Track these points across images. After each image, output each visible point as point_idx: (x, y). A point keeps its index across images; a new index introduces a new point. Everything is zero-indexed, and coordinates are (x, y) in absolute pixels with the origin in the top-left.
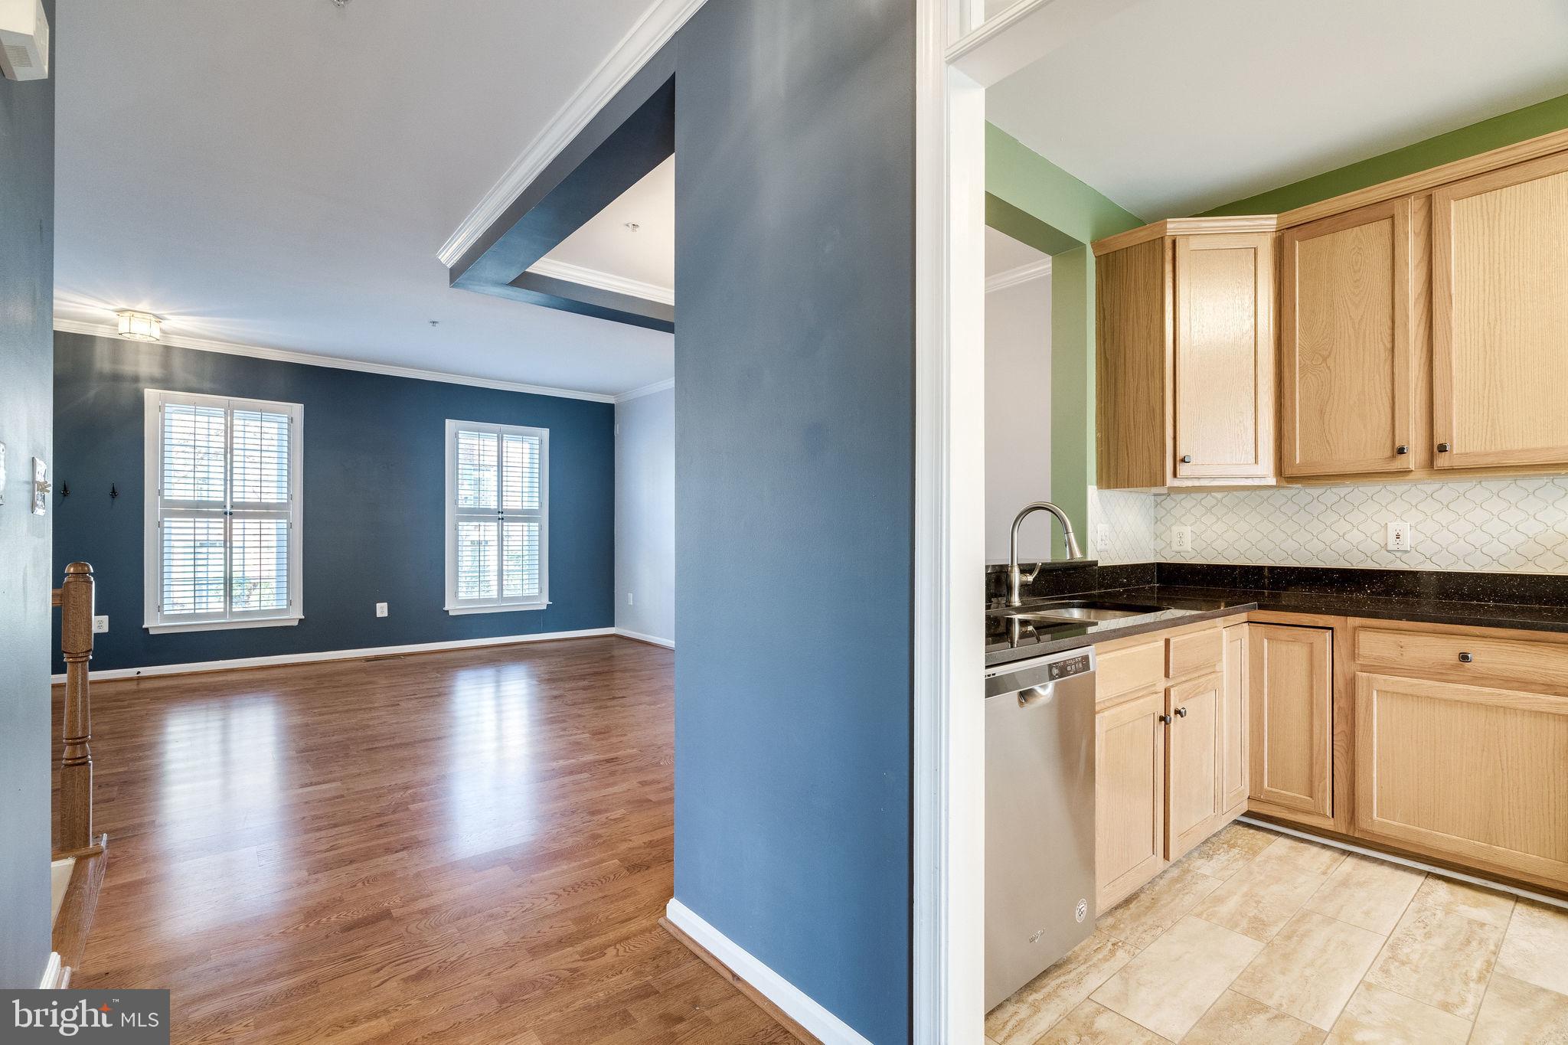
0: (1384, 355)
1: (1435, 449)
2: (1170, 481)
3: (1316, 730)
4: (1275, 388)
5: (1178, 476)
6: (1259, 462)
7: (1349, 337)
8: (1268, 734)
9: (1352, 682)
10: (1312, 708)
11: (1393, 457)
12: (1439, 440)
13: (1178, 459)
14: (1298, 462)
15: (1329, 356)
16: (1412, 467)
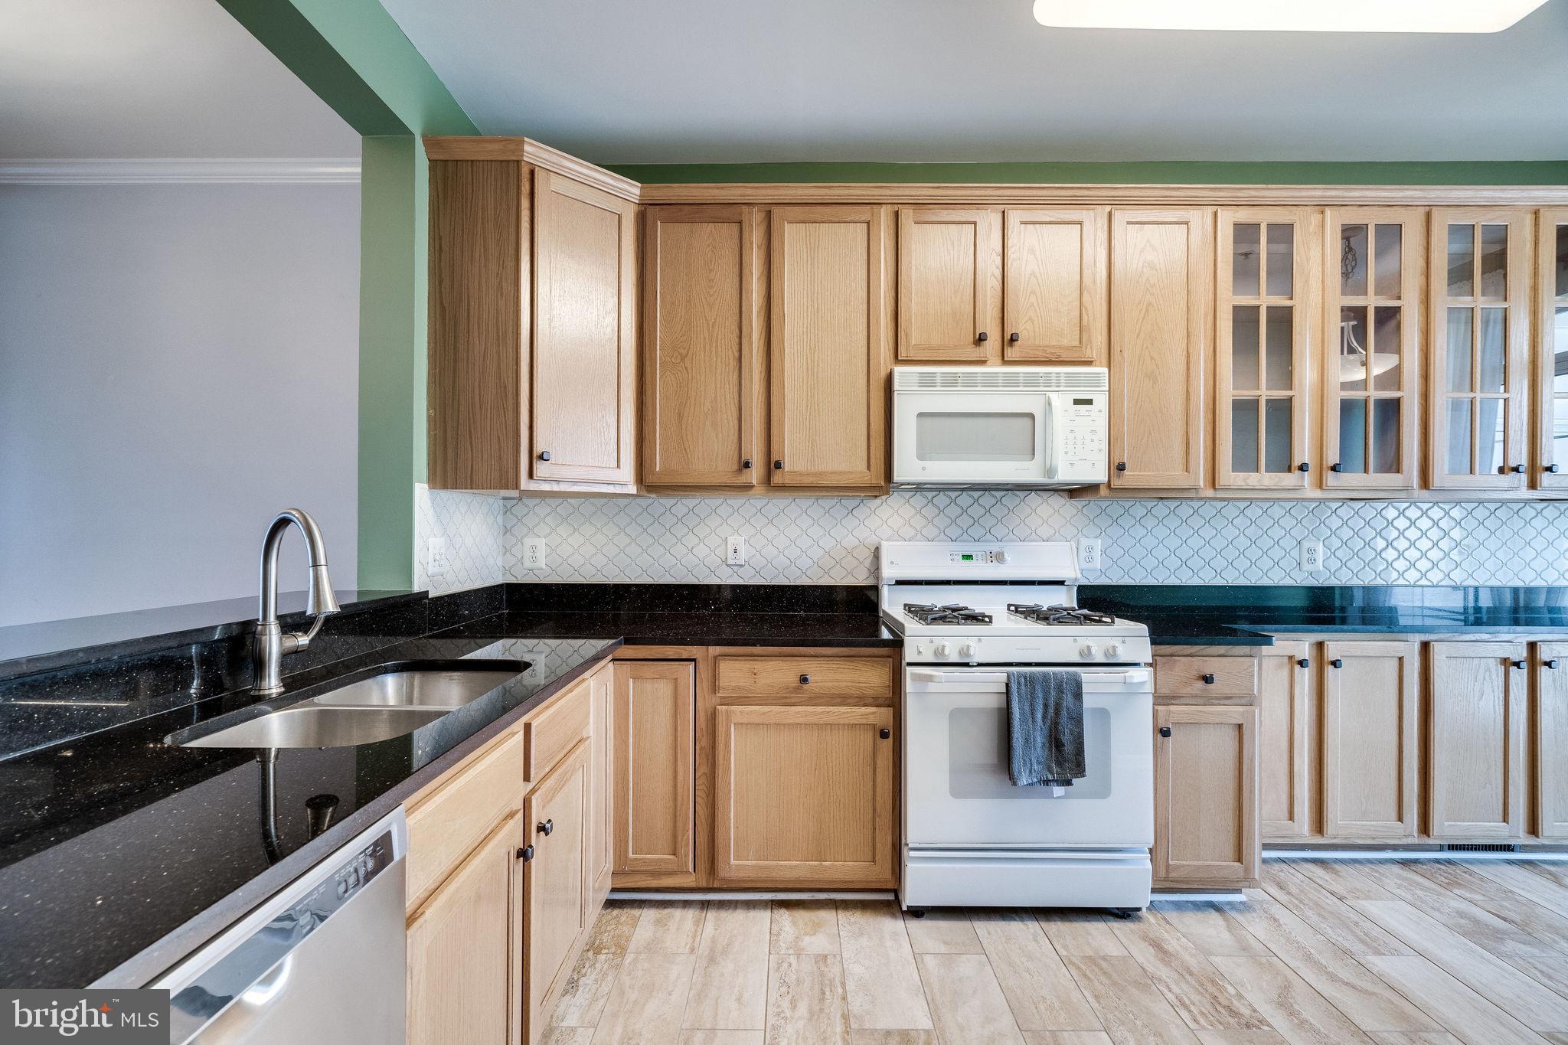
0: (733, 363)
1: (772, 465)
2: (525, 483)
3: (680, 778)
4: (637, 383)
5: (535, 478)
6: (621, 467)
7: (705, 338)
8: (633, 792)
9: (713, 717)
10: (676, 753)
11: (740, 470)
12: (775, 457)
13: (535, 455)
14: (658, 469)
15: (687, 355)
16: (754, 482)
